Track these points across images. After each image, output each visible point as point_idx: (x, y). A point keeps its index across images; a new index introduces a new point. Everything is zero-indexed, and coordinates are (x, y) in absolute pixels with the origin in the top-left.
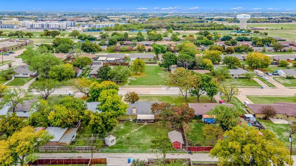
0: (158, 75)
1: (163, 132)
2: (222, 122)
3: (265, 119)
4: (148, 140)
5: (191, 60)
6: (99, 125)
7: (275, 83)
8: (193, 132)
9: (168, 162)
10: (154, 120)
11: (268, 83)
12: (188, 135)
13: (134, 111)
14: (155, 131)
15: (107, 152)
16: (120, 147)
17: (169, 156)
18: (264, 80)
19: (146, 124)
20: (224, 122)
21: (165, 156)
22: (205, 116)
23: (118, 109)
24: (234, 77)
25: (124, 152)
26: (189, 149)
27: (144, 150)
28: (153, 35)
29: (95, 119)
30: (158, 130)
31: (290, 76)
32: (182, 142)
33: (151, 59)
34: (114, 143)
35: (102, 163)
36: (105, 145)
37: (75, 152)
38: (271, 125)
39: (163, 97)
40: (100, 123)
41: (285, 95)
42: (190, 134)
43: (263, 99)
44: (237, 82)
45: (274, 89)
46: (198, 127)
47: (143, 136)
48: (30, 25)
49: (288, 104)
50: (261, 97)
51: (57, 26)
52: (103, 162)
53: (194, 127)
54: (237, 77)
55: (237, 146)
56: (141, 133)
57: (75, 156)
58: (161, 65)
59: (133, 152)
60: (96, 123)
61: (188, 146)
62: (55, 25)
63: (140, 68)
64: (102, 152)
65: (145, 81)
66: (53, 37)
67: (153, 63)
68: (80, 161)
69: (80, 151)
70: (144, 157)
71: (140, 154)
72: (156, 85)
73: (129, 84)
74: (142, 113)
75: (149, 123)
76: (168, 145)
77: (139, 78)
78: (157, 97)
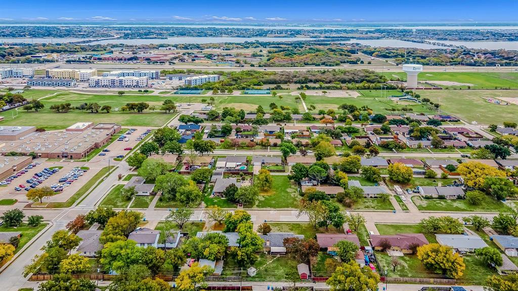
0: (288, 192)
1: (294, 263)
2: (341, 256)
3: (382, 251)
4: (281, 271)
5: (324, 175)
6: (245, 261)
7: (410, 206)
8: (317, 264)
9: (297, 289)
10: (286, 253)
11: (404, 205)
12: (313, 266)
13: (268, 244)
14: (287, 263)
15: (251, 281)
16: (260, 277)
17: (298, 284)
18: (400, 201)
19: (279, 256)
20: (343, 256)
21: (295, 285)
22: (330, 249)
23: (256, 245)
24: (370, 196)
25: (264, 281)
26: (314, 279)
27: (279, 279)
28: (279, 114)
29: (242, 255)
30: (289, 262)
31: (429, 195)
32: (308, 274)
33: (279, 164)
34: (255, 274)
35: (249, 290)
36: (248, 276)
37: (226, 281)
38: (386, 257)
39: (293, 224)
40: (246, 259)
41: (414, 221)
42: (316, 266)
43: (390, 227)
44: (371, 204)
45: (407, 213)
46: (323, 260)
47: (277, 268)
48: (94, 81)
49: (405, 236)
50: (389, 225)
51: (134, 82)
52: (250, 288)
53: (319, 259)
54: (373, 196)
55: (342, 278)
56: (275, 265)
57: (227, 284)
58: (290, 178)
59: (270, 281)
60: (243, 259)
61: (312, 277)
62: (131, 82)
63: (268, 185)
64: (247, 281)
65: (273, 202)
66: (139, 111)
67: (281, 171)
68: (233, 288)
69: (230, 280)
70: (280, 285)
71: (276, 283)
72: (284, 207)
73: (257, 206)
74: (275, 246)
75: (282, 256)
76: (298, 277)
77: (267, 197)
78: (287, 224)
